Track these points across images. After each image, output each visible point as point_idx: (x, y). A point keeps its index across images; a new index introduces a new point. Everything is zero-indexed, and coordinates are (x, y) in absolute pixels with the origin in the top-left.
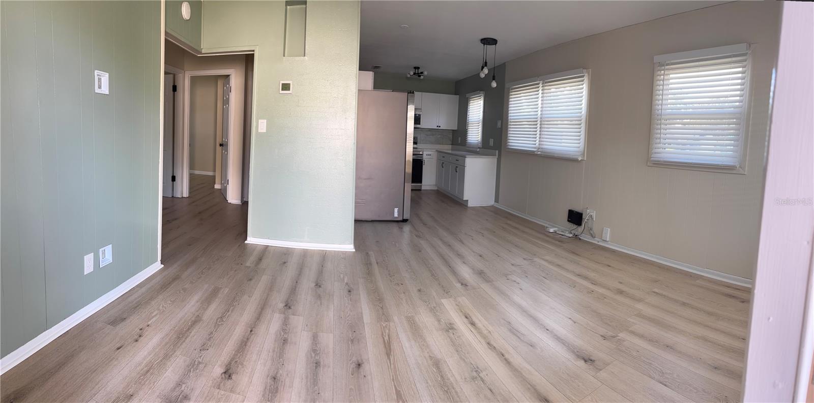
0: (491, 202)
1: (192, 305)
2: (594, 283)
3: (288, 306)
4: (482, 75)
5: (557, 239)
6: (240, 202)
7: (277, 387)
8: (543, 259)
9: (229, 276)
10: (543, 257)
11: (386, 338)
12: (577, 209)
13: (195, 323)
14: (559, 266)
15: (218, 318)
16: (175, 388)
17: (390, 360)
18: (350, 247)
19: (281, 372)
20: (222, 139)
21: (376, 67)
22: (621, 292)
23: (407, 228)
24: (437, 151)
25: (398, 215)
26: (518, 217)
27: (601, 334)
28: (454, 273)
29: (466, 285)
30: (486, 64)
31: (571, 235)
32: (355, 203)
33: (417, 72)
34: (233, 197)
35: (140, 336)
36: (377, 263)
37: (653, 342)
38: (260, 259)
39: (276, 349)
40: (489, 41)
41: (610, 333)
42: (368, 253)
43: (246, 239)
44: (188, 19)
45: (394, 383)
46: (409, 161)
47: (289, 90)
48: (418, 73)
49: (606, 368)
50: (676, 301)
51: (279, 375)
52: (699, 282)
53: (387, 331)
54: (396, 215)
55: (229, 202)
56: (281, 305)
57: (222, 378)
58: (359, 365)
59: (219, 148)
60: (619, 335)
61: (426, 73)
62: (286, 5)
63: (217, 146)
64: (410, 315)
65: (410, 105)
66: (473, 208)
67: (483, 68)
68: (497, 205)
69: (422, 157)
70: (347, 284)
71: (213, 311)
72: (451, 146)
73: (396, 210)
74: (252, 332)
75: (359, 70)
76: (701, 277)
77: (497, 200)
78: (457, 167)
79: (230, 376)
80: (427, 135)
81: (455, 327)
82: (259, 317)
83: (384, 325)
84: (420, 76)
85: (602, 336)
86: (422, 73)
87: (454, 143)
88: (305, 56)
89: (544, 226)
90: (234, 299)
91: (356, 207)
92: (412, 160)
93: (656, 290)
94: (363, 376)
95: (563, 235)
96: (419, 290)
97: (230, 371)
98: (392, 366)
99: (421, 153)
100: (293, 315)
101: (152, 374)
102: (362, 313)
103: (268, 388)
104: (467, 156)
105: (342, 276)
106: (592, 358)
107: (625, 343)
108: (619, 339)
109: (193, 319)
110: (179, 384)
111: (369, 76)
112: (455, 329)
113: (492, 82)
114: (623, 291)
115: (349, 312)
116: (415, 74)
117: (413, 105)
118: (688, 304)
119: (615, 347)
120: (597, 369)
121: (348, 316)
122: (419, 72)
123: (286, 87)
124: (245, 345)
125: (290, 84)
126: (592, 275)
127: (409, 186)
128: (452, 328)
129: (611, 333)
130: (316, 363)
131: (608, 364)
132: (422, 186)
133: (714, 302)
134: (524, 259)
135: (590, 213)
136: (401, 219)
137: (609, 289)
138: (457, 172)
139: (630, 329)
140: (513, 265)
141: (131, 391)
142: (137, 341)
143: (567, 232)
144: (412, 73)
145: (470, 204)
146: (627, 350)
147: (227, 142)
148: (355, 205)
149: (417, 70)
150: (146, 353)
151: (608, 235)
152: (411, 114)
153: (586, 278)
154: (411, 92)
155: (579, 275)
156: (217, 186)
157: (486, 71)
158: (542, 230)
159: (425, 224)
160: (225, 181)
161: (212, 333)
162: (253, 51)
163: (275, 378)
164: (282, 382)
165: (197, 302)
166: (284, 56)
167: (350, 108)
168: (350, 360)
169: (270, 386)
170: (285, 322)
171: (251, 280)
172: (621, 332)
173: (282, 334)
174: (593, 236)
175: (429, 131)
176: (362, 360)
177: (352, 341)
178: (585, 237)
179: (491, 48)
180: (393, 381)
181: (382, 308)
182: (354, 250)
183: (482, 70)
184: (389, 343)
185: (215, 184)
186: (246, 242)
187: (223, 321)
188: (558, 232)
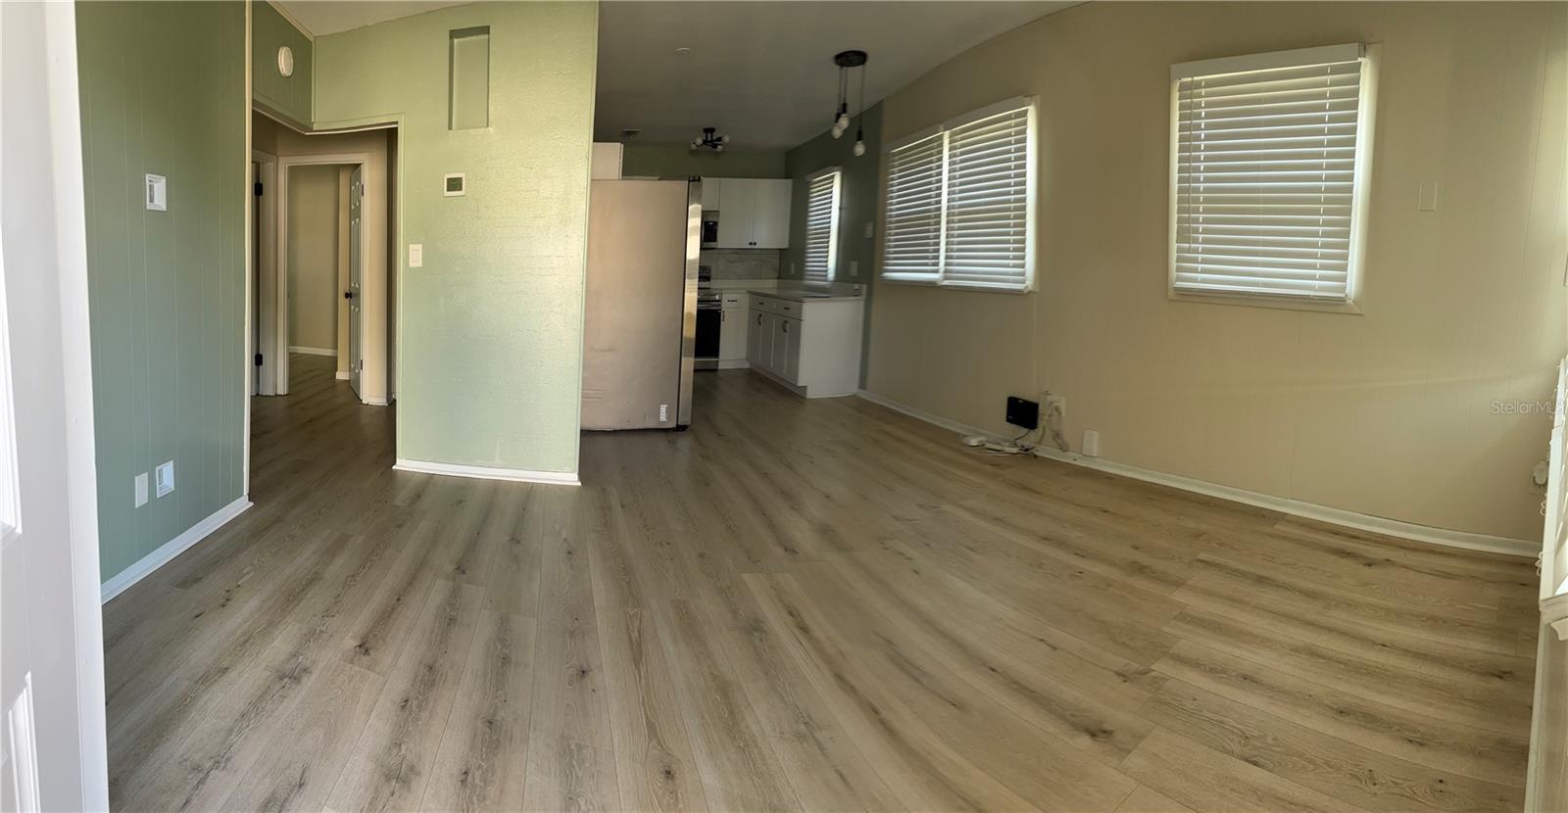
0: (853, 389)
1: (305, 558)
2: (1081, 553)
3: (460, 569)
4: (837, 133)
5: (987, 459)
6: (385, 401)
7: (434, 680)
8: (961, 506)
9: (364, 518)
10: (961, 502)
11: (635, 635)
12: (1027, 394)
13: (310, 582)
14: (997, 520)
15: (348, 577)
16: (288, 660)
17: (639, 671)
18: (571, 478)
19: (441, 661)
20: (350, 284)
21: (629, 133)
22: (1139, 569)
23: (684, 442)
24: (749, 292)
25: (667, 418)
26: (905, 416)
27: (1116, 669)
28: (772, 526)
29: (794, 552)
30: (844, 108)
31: (1015, 450)
32: (583, 397)
33: (709, 139)
34: (371, 394)
35: (228, 600)
36: (623, 506)
37: (1217, 672)
38: (418, 496)
39: (436, 630)
40: (851, 59)
41: (1134, 666)
42: (604, 489)
43: (394, 463)
44: (289, 74)
45: (645, 710)
46: (690, 314)
47: (461, 189)
48: (712, 141)
49: (1140, 746)
50: (1243, 575)
51: (438, 665)
52: (1280, 528)
53: (637, 623)
54: (663, 417)
55: (364, 402)
56: (450, 568)
57: (356, 652)
58: (583, 672)
59: (343, 301)
60: (1152, 668)
61: (726, 139)
62: (451, 38)
63: (339, 299)
64: (680, 598)
65: (692, 204)
66: (817, 402)
67: (838, 116)
68: (862, 394)
69: (719, 305)
70: (565, 540)
71: (339, 566)
72: (776, 281)
73: (663, 408)
74: (400, 602)
75: (594, 141)
76: (1281, 517)
77: (862, 385)
78: (786, 322)
79: (366, 651)
80: (731, 262)
81: (766, 628)
82: (412, 580)
83: (631, 613)
84: (715, 146)
85: (1117, 673)
86: (719, 139)
87: (782, 274)
88: (488, 126)
89: (959, 434)
90: (373, 551)
91: (584, 405)
92: (695, 313)
93: (1203, 556)
94: (590, 691)
95: (999, 451)
96: (701, 556)
97: (367, 645)
98: (643, 681)
99: (717, 297)
100: (469, 583)
101: (252, 644)
102: (591, 589)
103: (420, 678)
104: (806, 300)
105: (557, 527)
106: (1107, 727)
107: (1168, 684)
108: (1155, 678)
109: (309, 577)
110: (294, 655)
111: (614, 151)
112: (765, 632)
113: (855, 144)
114: (1145, 567)
115: (567, 587)
116: (705, 142)
117: (699, 203)
118: (1268, 578)
119: (1150, 695)
120: (1121, 750)
121: (566, 593)
122: (714, 138)
123: (454, 184)
124: (389, 616)
125: (461, 178)
126: (1073, 535)
127: (689, 363)
128: (760, 629)
129: (1138, 666)
130: (504, 658)
131: (1142, 737)
132: (720, 363)
133: (1315, 569)
134: (921, 506)
135: (1057, 400)
136: (673, 425)
137: (1113, 564)
138: (785, 331)
139: (1171, 651)
140: (896, 518)
141: (225, 664)
142: (223, 606)
143: (1007, 444)
144: (699, 141)
145: (810, 394)
146: (1173, 699)
147: (359, 289)
148: (582, 402)
149: (709, 135)
150: (239, 620)
151: (1093, 443)
152: (695, 223)
153: (1061, 544)
154: (695, 180)
155: (1046, 539)
156: (342, 375)
157: (844, 122)
158: (954, 440)
159: (720, 435)
160: (356, 365)
161: (339, 596)
162: (396, 123)
163: (431, 668)
164: (442, 675)
165: (314, 553)
166: (450, 128)
167: (575, 216)
168: (567, 663)
169: (424, 676)
170: (455, 594)
171: (400, 526)
172: (1157, 660)
173: (448, 610)
174: (1064, 448)
175: (736, 253)
176: (588, 666)
177: (572, 633)
178: (1046, 451)
179: (854, 72)
180: (644, 706)
181: (628, 583)
182: (579, 484)
183: (837, 121)
184: (639, 644)
185: (336, 370)
186: (394, 467)
187: (355, 580)
188: (988, 445)
